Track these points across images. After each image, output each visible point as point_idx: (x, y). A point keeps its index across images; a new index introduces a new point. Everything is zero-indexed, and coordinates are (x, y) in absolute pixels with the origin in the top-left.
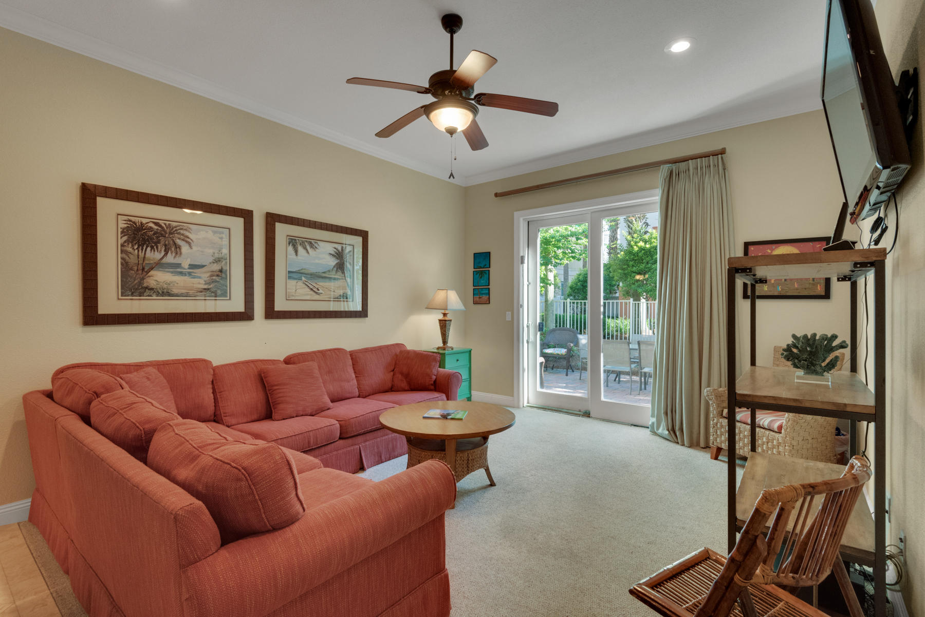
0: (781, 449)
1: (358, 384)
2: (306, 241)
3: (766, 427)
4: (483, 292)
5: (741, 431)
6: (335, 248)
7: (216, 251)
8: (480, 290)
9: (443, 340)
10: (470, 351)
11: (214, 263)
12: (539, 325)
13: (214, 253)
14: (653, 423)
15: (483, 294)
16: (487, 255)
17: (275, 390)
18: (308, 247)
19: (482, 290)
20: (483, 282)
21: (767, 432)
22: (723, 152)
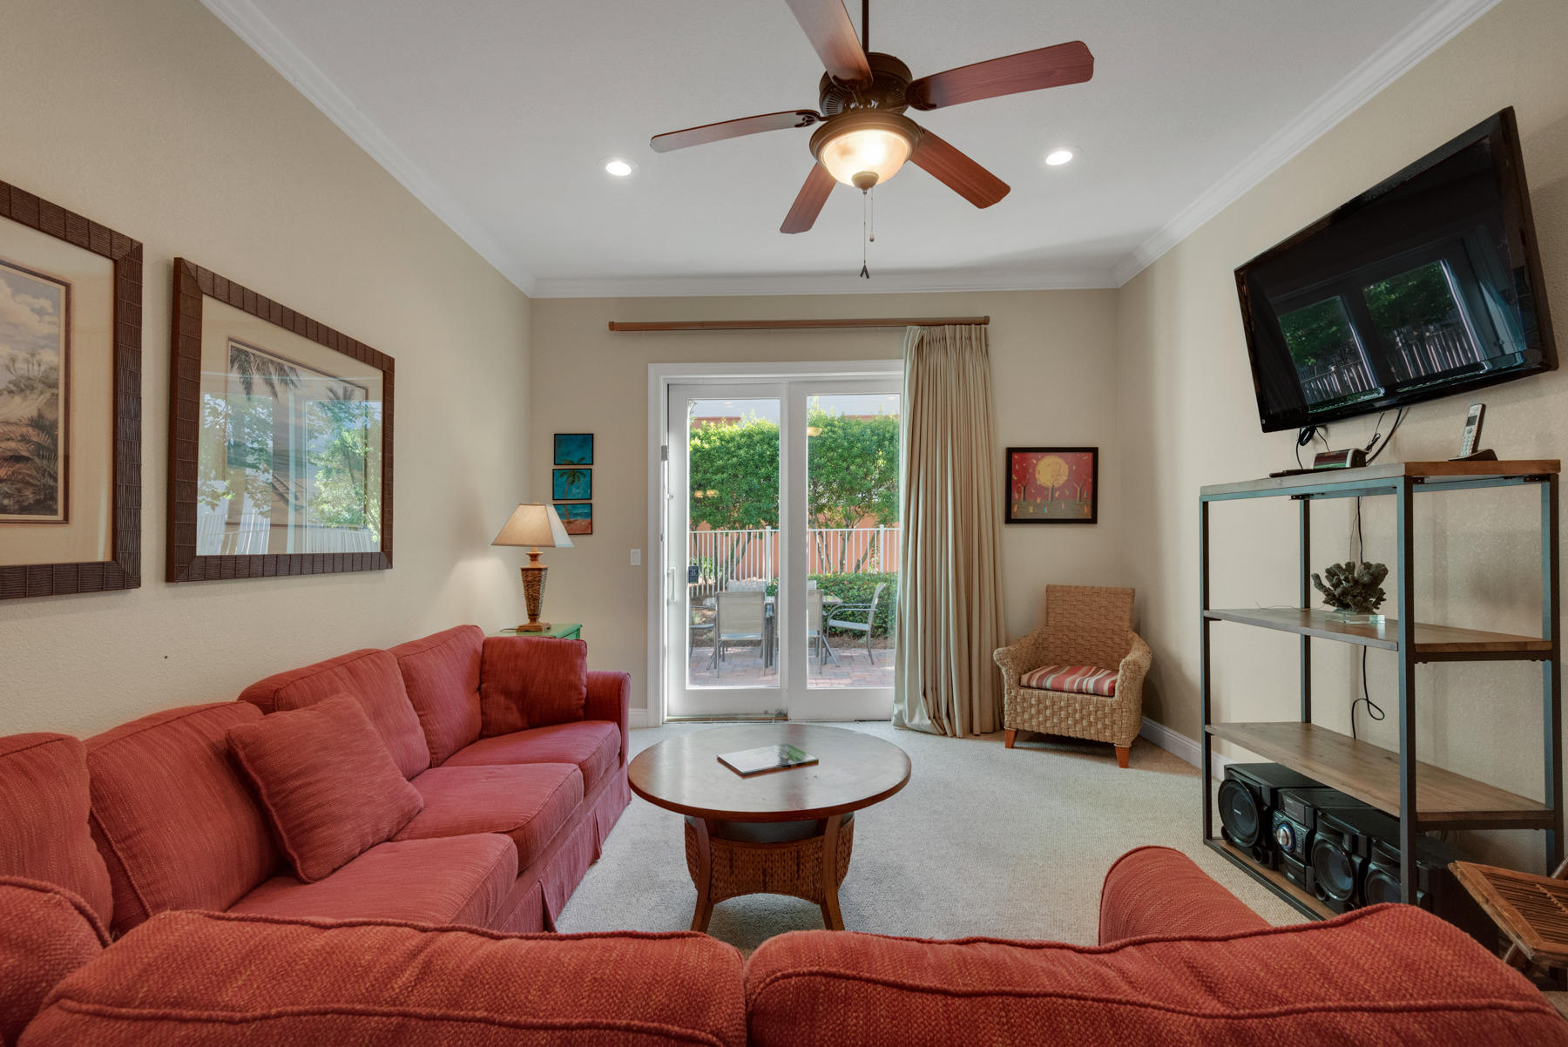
0: (1116, 717)
1: (427, 733)
2: (272, 362)
3: (1092, 692)
4: (575, 512)
5: (1054, 702)
6: (331, 390)
7: (22, 355)
8: (569, 507)
9: (529, 609)
10: (578, 630)
11: (10, 392)
12: (690, 572)
13: (13, 360)
14: (900, 712)
15: (577, 515)
16: (587, 440)
17: (293, 791)
18: (275, 379)
19: (576, 508)
20: (576, 491)
21: (1095, 698)
22: (986, 321)
